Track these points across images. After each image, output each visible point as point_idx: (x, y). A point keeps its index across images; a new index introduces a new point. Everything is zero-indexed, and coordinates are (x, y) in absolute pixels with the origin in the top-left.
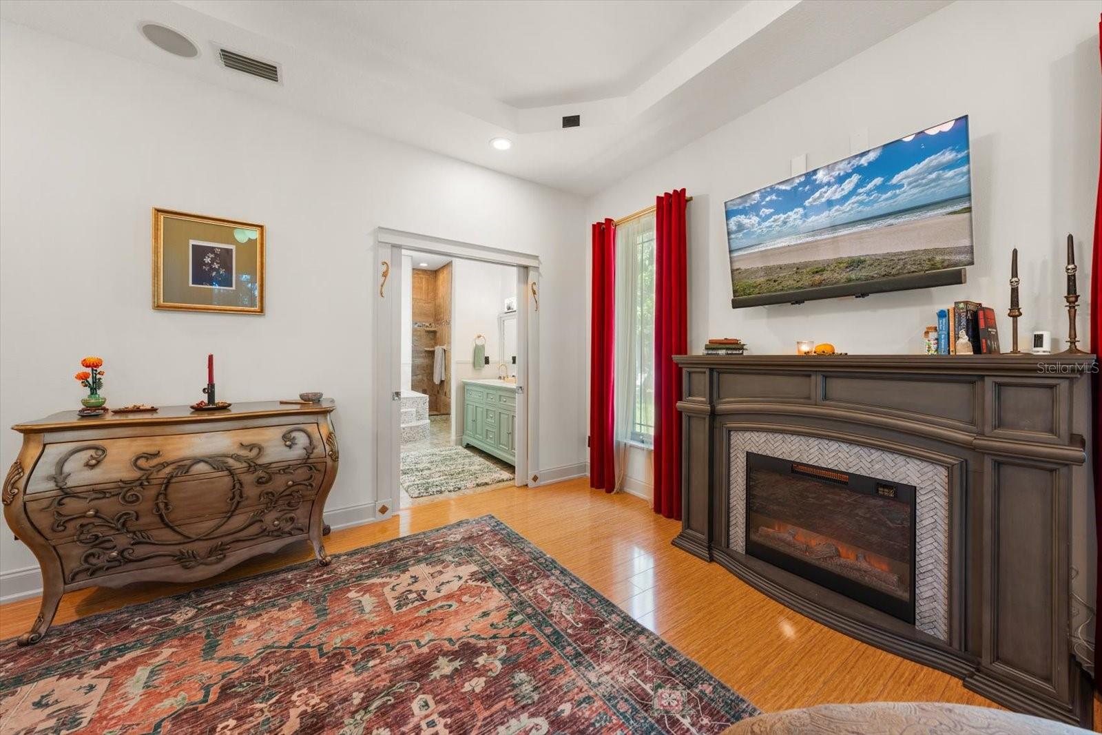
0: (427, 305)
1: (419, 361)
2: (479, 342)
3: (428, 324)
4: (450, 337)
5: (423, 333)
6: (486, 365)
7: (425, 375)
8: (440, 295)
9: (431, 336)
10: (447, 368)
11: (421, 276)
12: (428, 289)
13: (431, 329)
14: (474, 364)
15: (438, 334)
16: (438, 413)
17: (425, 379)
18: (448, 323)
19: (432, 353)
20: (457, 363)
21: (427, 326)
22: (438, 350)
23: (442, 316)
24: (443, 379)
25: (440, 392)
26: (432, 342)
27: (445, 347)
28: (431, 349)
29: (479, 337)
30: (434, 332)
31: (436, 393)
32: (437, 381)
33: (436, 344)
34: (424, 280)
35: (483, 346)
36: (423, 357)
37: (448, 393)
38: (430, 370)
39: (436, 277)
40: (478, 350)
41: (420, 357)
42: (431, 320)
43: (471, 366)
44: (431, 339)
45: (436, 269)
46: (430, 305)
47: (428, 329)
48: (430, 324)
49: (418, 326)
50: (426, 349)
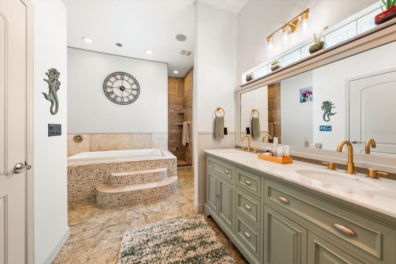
0: (178, 98)
1: (174, 131)
2: (219, 115)
3: (179, 110)
4: (192, 116)
5: (177, 115)
6: (225, 135)
7: (178, 139)
8: (186, 91)
9: (181, 116)
10: (190, 135)
11: (176, 81)
12: (179, 89)
13: (181, 112)
14: (215, 136)
15: (185, 115)
16: (185, 163)
17: (178, 141)
18: (191, 107)
19: (182, 126)
20: (200, 134)
21: (179, 111)
22: (185, 124)
23: (187, 104)
24: (188, 142)
25: (186, 149)
26: (182, 120)
27: (189, 122)
28: (181, 124)
29: (218, 109)
30: (183, 114)
31: (184, 150)
32: (184, 144)
33: (184, 121)
34: (177, 84)
35: (222, 118)
36: (176, 129)
37: (191, 151)
38: (180, 136)
39: (183, 81)
40: (218, 121)
41: (175, 129)
42: (181, 107)
43: (211, 136)
44: (181, 118)
45: (183, 77)
46: (180, 98)
47: (179, 112)
48: (180, 110)
49: (174, 111)
50: (179, 124)
